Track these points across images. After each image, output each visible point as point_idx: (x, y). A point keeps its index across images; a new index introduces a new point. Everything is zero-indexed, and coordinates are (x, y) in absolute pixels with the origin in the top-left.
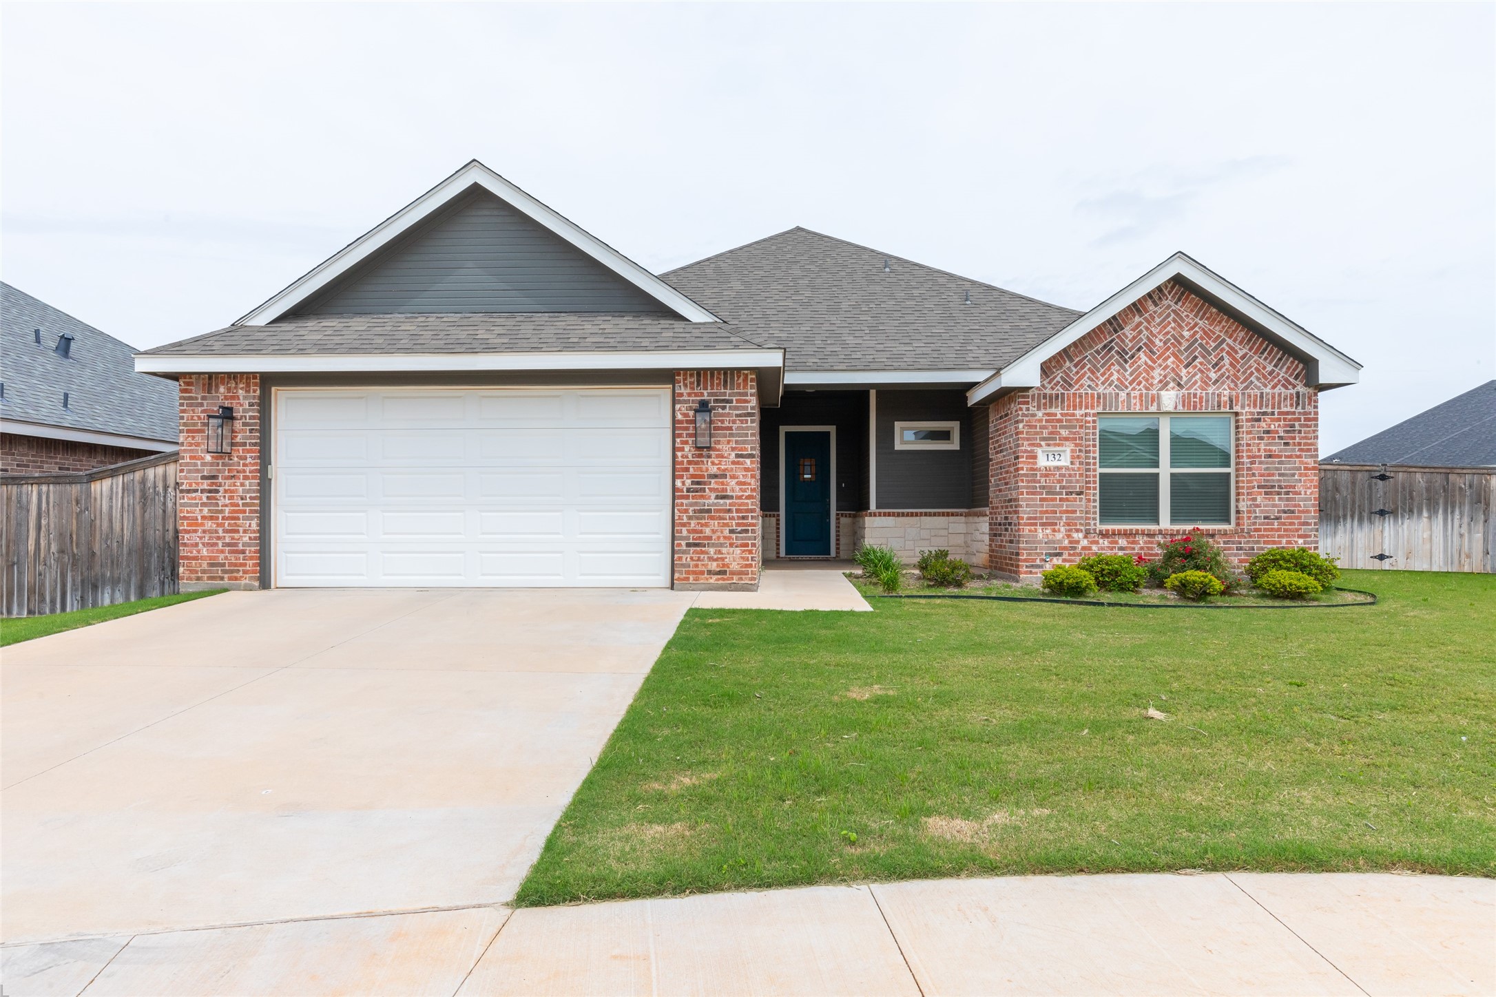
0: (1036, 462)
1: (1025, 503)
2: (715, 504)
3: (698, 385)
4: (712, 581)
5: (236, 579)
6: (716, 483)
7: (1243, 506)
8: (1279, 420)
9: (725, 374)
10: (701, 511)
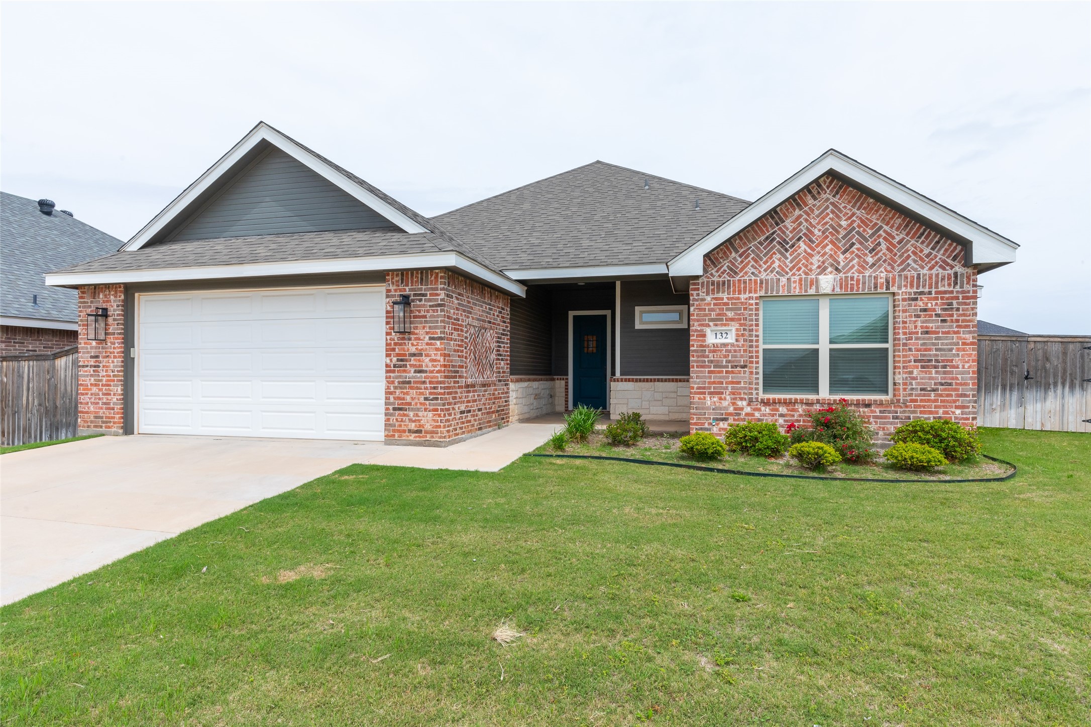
0: (705, 340)
1: (695, 375)
2: (414, 377)
3: (402, 283)
4: (411, 438)
6: (415, 360)
7: (899, 379)
8: (937, 299)
9: (422, 273)
10: (404, 383)
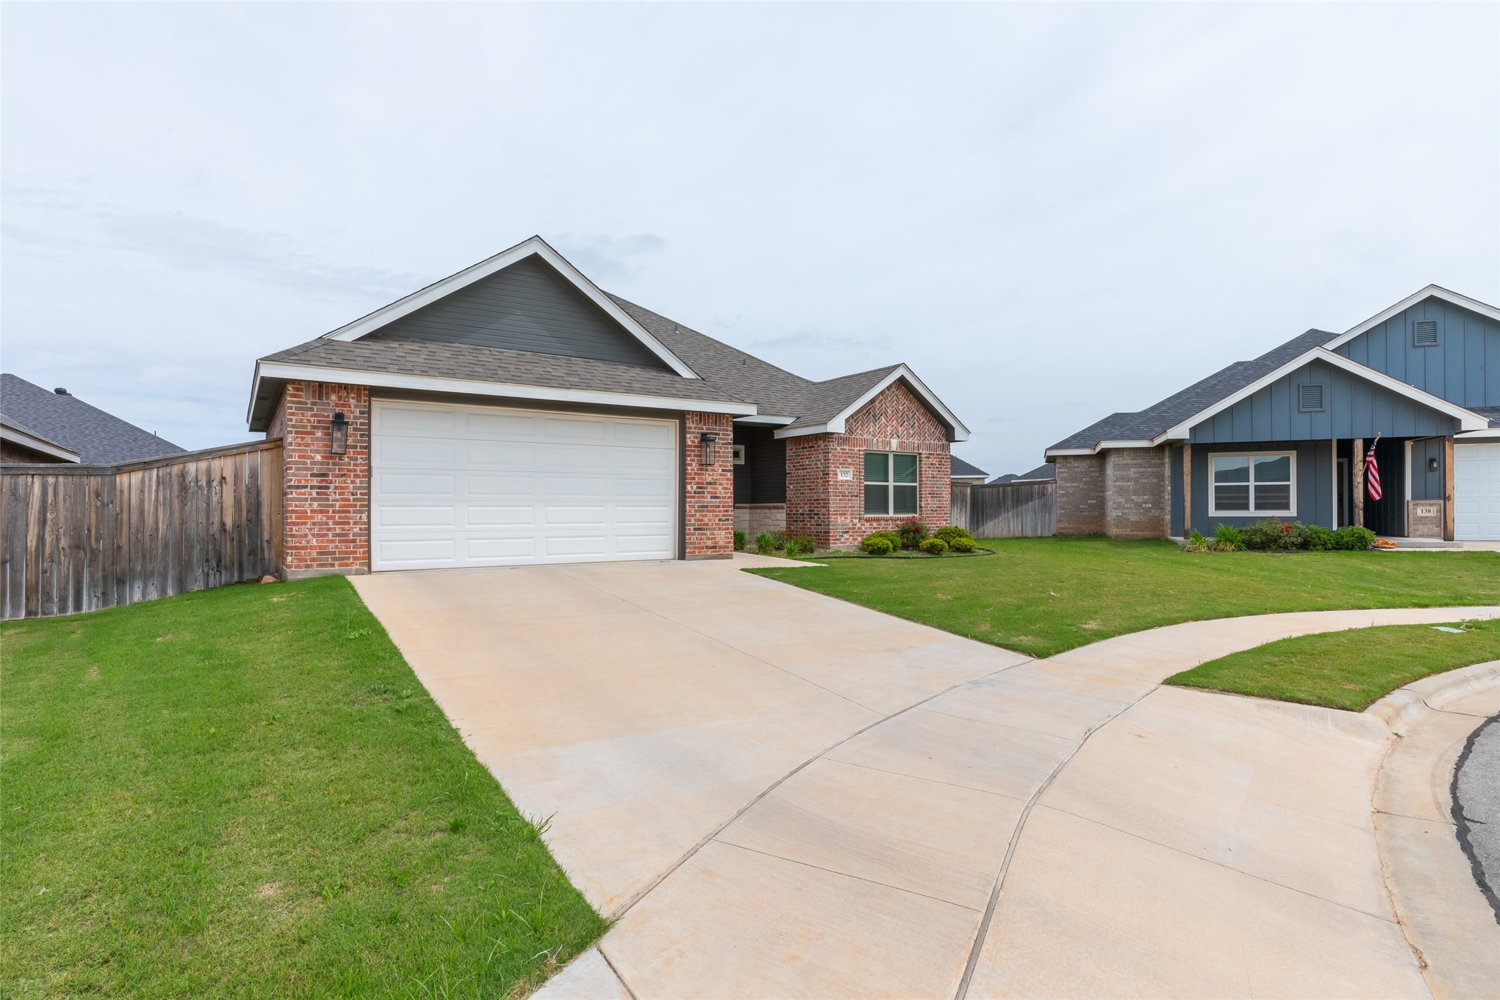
0: (837, 477)
1: (832, 502)
2: (711, 502)
3: (700, 422)
4: (708, 553)
5: (347, 565)
6: (711, 488)
7: (923, 504)
8: (936, 458)
9: (716, 416)
10: (703, 507)
